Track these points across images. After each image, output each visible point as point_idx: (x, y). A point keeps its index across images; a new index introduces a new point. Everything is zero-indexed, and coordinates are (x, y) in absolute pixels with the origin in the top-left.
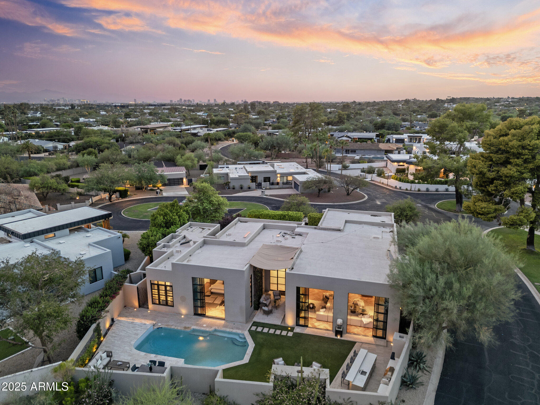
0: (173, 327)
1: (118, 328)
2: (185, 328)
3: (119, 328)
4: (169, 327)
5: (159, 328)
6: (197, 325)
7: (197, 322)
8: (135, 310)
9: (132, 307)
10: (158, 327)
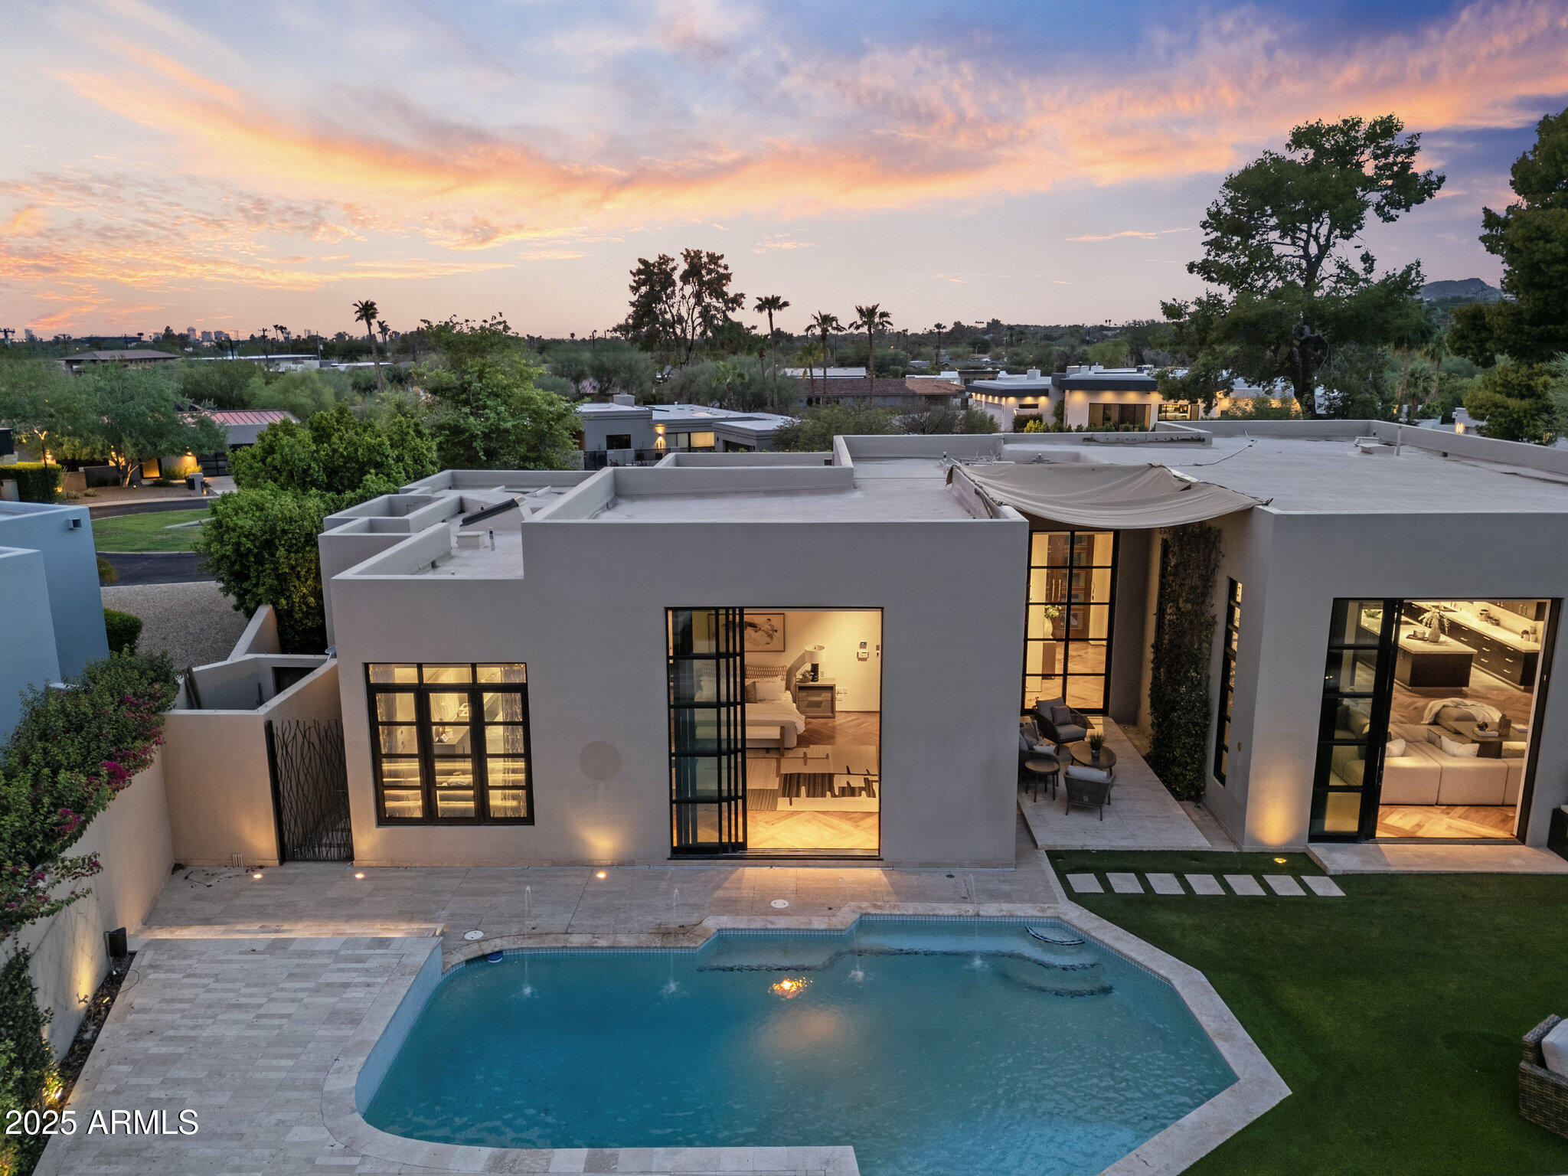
0: (576, 940)
1: (169, 994)
2: (665, 933)
3: (187, 993)
4: (549, 942)
5: (484, 957)
6: (729, 906)
7: (720, 893)
8: (258, 876)
9: (232, 863)
10: (474, 951)
